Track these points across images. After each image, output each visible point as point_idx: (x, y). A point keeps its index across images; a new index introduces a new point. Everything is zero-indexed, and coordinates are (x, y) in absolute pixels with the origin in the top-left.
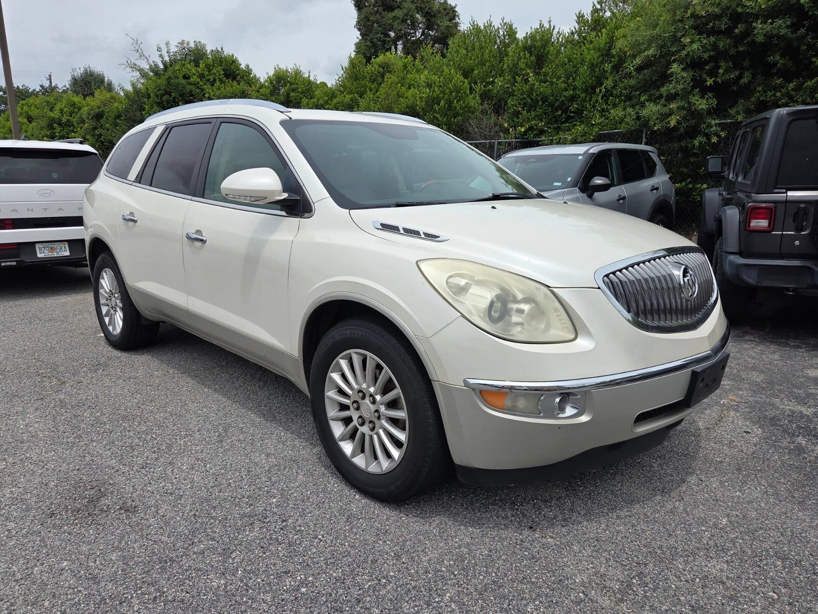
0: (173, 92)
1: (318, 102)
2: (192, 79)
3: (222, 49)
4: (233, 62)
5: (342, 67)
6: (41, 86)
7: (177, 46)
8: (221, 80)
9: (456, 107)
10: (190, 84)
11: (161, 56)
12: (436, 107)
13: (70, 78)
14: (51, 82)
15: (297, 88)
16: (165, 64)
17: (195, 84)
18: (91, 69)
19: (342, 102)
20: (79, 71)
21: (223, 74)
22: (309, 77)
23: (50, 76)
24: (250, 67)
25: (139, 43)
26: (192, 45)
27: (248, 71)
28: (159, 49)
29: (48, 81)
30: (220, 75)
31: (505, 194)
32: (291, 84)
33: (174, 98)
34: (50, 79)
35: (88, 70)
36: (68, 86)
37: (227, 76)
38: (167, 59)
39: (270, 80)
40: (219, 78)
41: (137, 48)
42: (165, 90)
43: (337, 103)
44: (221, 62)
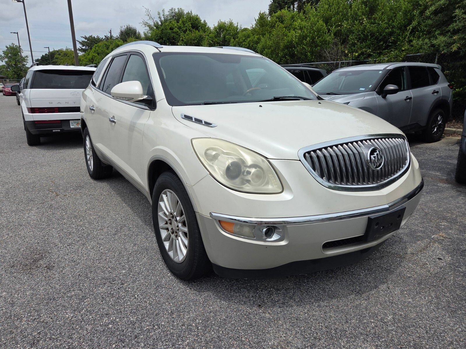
0: (164, 38)
1: (239, 40)
2: (174, 30)
3: (191, 12)
4: (197, 19)
5: (255, 19)
6: (105, 36)
7: (169, 11)
8: (189, 30)
9: (317, 41)
10: (173, 33)
11: (160, 17)
12: (305, 42)
13: (119, 31)
14: (111, 34)
15: (230, 33)
16: (161, 22)
17: (176, 33)
18: (130, 26)
19: (253, 40)
20: (124, 28)
21: (191, 26)
22: (237, 26)
23: (111, 31)
24: (206, 22)
25: (149, 11)
26: (177, 10)
27: (205, 24)
28: (159, 14)
29: (110, 33)
30: (189, 27)
31: (284, 97)
32: (227, 30)
33: (165, 41)
34: (111, 32)
35: (129, 27)
36: (118, 36)
37: (193, 27)
38: (163, 19)
39: (215, 28)
40: (188, 29)
41: (148, 13)
42: (160, 36)
43: (250, 41)
44: (190, 19)
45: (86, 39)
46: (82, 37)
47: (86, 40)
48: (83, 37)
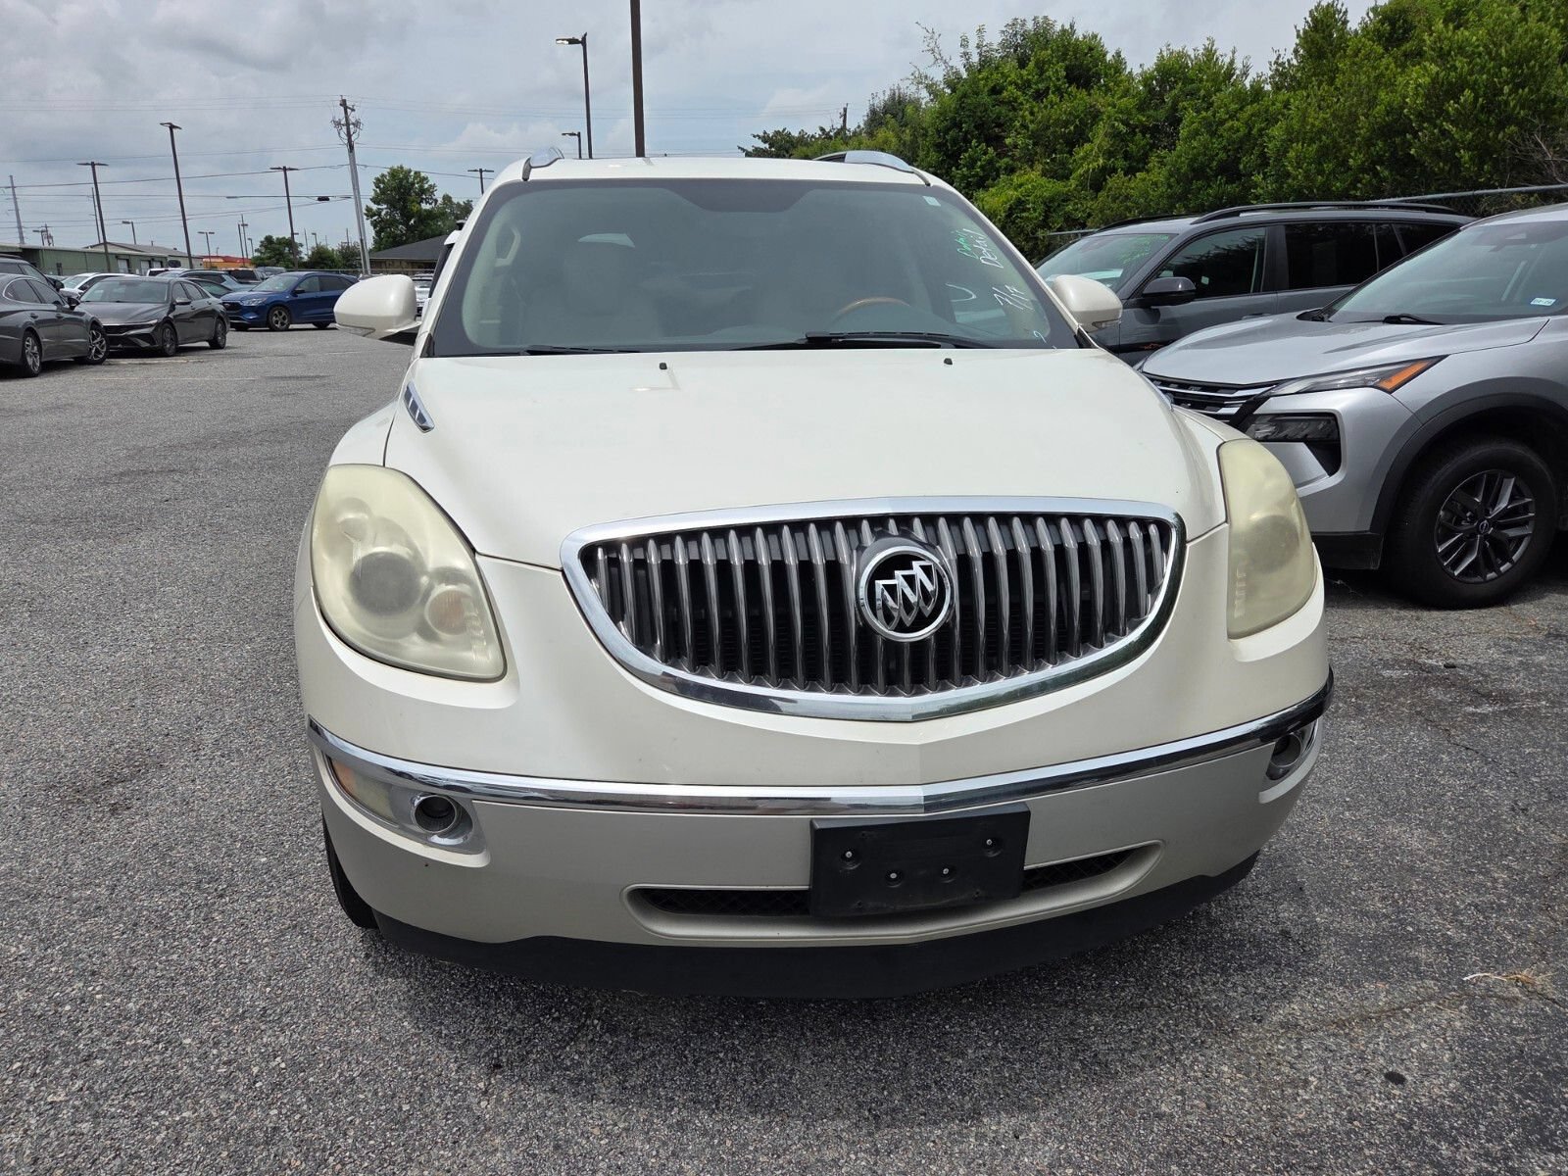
0: (966, 123)
1: (1214, 116)
2: (1005, 94)
3: (1072, 26)
4: (1091, 49)
6: (822, 129)
7: (1003, 32)
8: (1058, 90)
9: (1506, 103)
10: (1002, 103)
11: (965, 54)
12: (1451, 107)
13: (866, 111)
14: (844, 121)
15: (1199, 90)
16: (969, 67)
17: (1010, 102)
18: (902, 91)
19: (1267, 111)
20: (882, 98)
21: (1066, 77)
22: (1232, 62)
23: (845, 110)
24: (1123, 56)
25: (936, 36)
26: (1030, 26)
27: (1119, 63)
28: (964, 43)
29: (842, 119)
30: (1058, 80)
32: (1188, 81)
33: (966, 132)
34: (845, 115)
35: (897, 94)
36: (862, 126)
37: (1071, 78)
38: (975, 59)
39: (1147, 80)
40: (1055, 86)
41: (932, 45)
42: (954, 119)
43: (1252, 115)
44: (1065, 54)
45: (765, 142)
46: (754, 136)
47: (767, 146)
48: (758, 136)
